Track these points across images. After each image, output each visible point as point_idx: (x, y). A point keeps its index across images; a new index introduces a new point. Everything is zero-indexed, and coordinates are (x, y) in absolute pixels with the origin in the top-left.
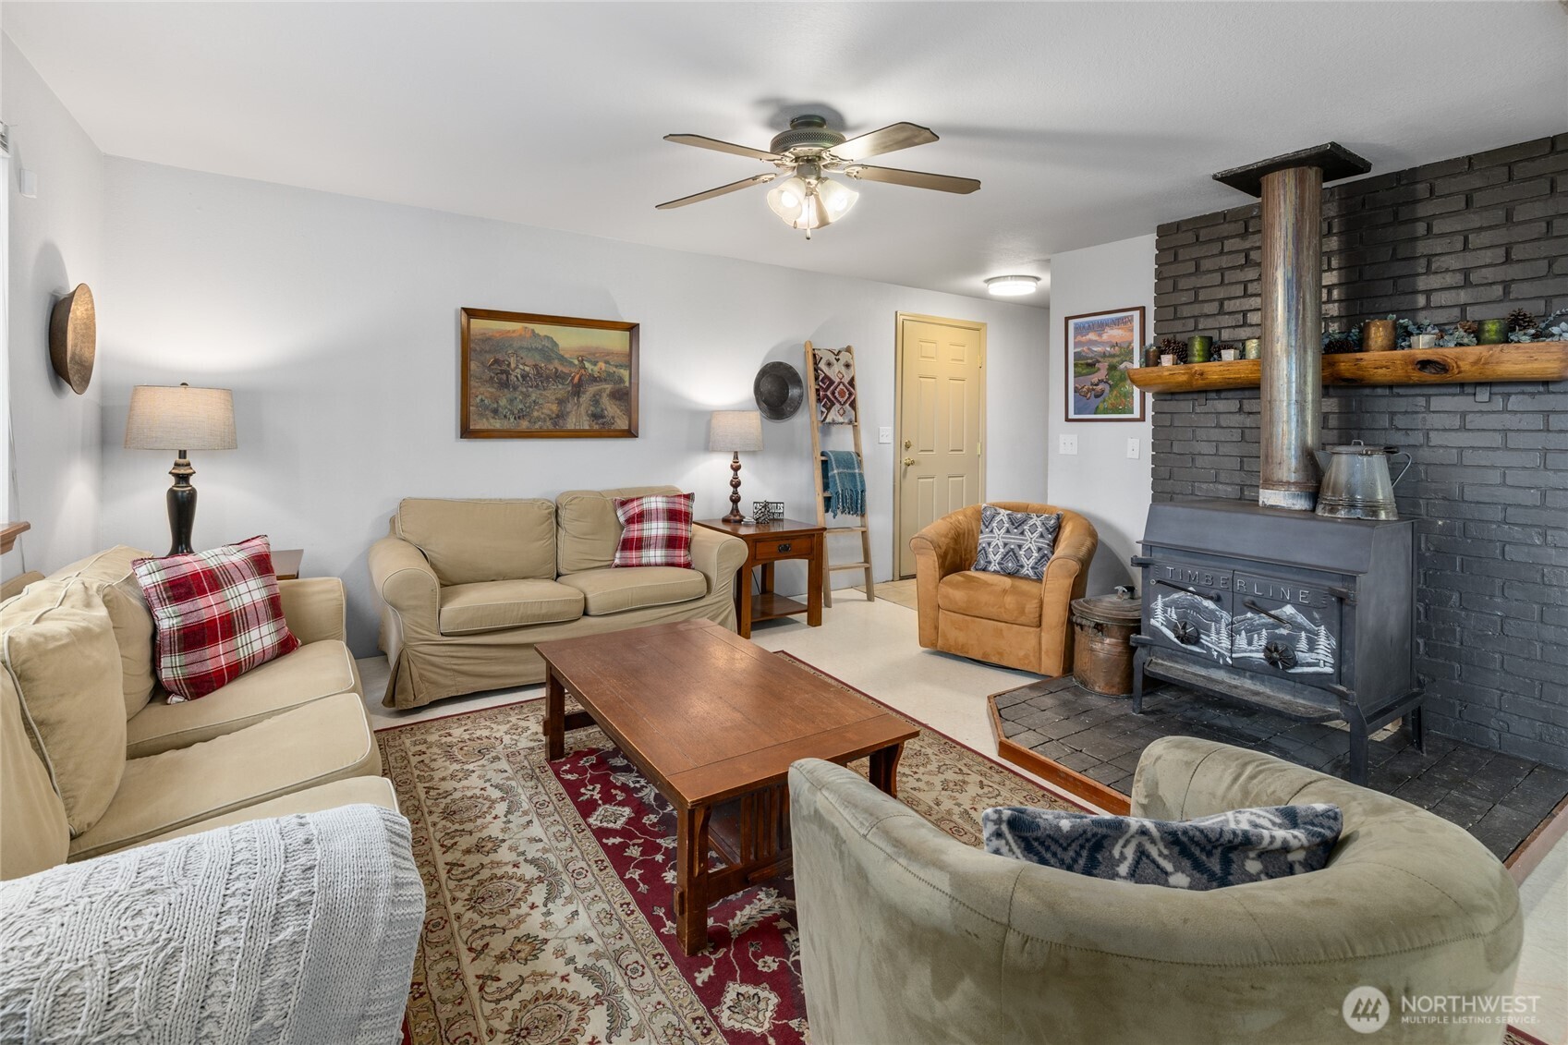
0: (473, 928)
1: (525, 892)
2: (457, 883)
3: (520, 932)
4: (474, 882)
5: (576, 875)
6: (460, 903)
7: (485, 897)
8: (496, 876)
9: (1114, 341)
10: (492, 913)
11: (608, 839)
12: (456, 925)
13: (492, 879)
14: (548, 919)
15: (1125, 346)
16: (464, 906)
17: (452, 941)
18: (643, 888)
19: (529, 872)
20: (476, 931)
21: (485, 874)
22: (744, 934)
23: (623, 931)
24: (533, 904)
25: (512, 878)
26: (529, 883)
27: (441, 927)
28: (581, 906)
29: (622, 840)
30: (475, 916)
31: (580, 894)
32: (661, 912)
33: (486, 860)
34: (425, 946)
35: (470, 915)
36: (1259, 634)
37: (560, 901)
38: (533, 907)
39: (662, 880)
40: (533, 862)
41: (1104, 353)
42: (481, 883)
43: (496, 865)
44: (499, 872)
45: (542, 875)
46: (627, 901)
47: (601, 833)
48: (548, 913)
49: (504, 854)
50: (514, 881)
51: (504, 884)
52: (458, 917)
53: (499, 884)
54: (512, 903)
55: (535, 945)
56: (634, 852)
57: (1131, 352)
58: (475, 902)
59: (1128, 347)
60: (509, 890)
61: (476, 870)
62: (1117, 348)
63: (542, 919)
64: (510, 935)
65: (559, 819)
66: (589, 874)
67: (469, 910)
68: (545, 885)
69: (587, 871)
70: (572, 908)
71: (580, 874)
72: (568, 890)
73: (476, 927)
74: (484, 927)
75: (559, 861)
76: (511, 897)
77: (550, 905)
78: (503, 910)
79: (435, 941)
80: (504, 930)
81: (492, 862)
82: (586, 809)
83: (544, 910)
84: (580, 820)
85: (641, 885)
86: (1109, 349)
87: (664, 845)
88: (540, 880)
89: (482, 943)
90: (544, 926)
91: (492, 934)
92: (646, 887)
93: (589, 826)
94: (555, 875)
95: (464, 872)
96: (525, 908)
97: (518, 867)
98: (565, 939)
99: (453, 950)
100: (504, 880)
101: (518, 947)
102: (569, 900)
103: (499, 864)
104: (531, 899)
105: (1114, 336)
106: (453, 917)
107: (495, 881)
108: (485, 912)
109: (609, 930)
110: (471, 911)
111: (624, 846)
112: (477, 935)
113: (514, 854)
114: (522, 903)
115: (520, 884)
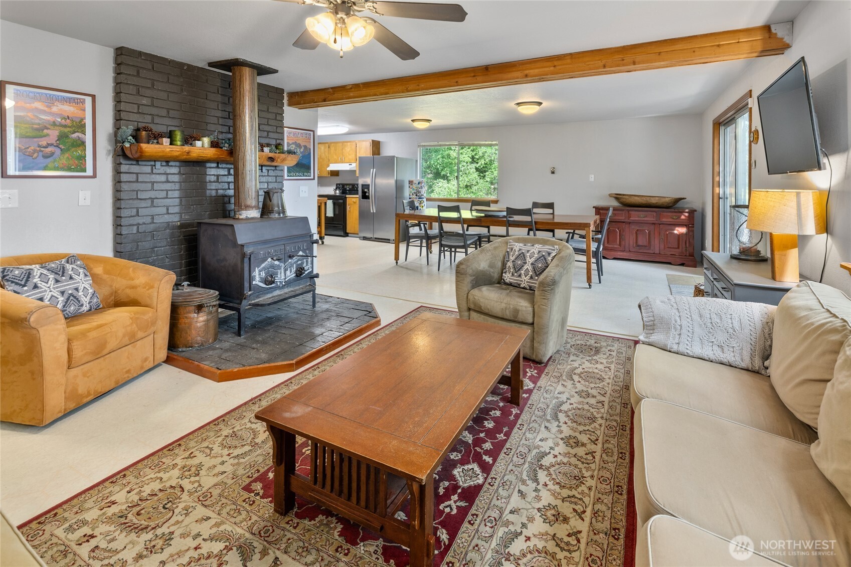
0: (588, 466)
1: (553, 466)
2: (584, 499)
3: (569, 449)
4: (574, 492)
5: (524, 456)
6: (588, 484)
7: (573, 478)
8: (561, 486)
9: (66, 115)
10: (575, 467)
11: (489, 462)
12: (595, 473)
13: (564, 486)
14: (554, 446)
15: (78, 120)
16: (587, 481)
17: (601, 467)
18: (505, 429)
19: (542, 476)
20: (587, 463)
21: (565, 493)
22: (497, 395)
23: (532, 421)
24: (554, 457)
25: (553, 479)
26: (548, 469)
27: (603, 478)
28: (536, 441)
29: (483, 456)
30: (584, 471)
31: (531, 447)
32: (512, 418)
33: (558, 502)
34: (614, 473)
35: (587, 474)
36: (293, 267)
37: (542, 450)
38: (555, 456)
39: (494, 427)
40: (536, 480)
41: (54, 122)
42: (571, 488)
43: (556, 494)
44: (557, 487)
45: (538, 468)
46: (518, 430)
47: (486, 468)
48: (551, 448)
49: (546, 498)
50: (554, 476)
51: (560, 478)
52: (592, 477)
53: (562, 481)
54: (563, 465)
55: (567, 440)
56: (488, 446)
57: (84, 126)
58: (580, 479)
59: (80, 122)
60: (560, 472)
61: (569, 499)
62: (68, 121)
63: (556, 448)
64: (573, 451)
65: (495, 497)
66: (518, 451)
67: (585, 477)
68: (541, 462)
69: (517, 454)
70: (540, 443)
71: (521, 455)
72: (534, 452)
73: (587, 465)
74: (583, 463)
75: (524, 469)
76: (561, 468)
77: (548, 451)
78: (570, 464)
79: (608, 473)
80: (575, 456)
81: (556, 498)
82: (471, 494)
83: (552, 451)
84: (484, 489)
85: (505, 430)
86: (59, 120)
87: (472, 438)
88: (541, 467)
89: (588, 456)
90: (557, 445)
91: (582, 457)
92: (504, 428)
93: (486, 479)
94: (532, 463)
95: (576, 504)
96: (560, 458)
97: (545, 483)
98: (554, 434)
99: (602, 463)
100: (558, 481)
101: (574, 444)
102: (538, 447)
103: (554, 494)
104: (554, 460)
105: (66, 111)
106: (595, 479)
107: (563, 484)
108: (578, 470)
109: (536, 425)
110: (584, 476)
111: (487, 452)
112: (589, 462)
113: (541, 494)
114: (559, 462)
115: (552, 472)
